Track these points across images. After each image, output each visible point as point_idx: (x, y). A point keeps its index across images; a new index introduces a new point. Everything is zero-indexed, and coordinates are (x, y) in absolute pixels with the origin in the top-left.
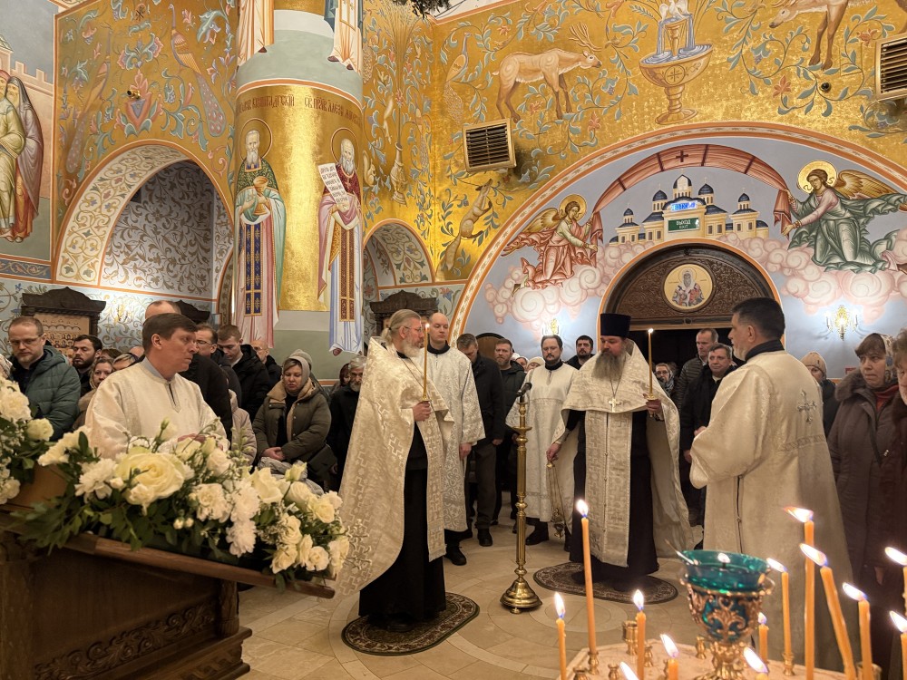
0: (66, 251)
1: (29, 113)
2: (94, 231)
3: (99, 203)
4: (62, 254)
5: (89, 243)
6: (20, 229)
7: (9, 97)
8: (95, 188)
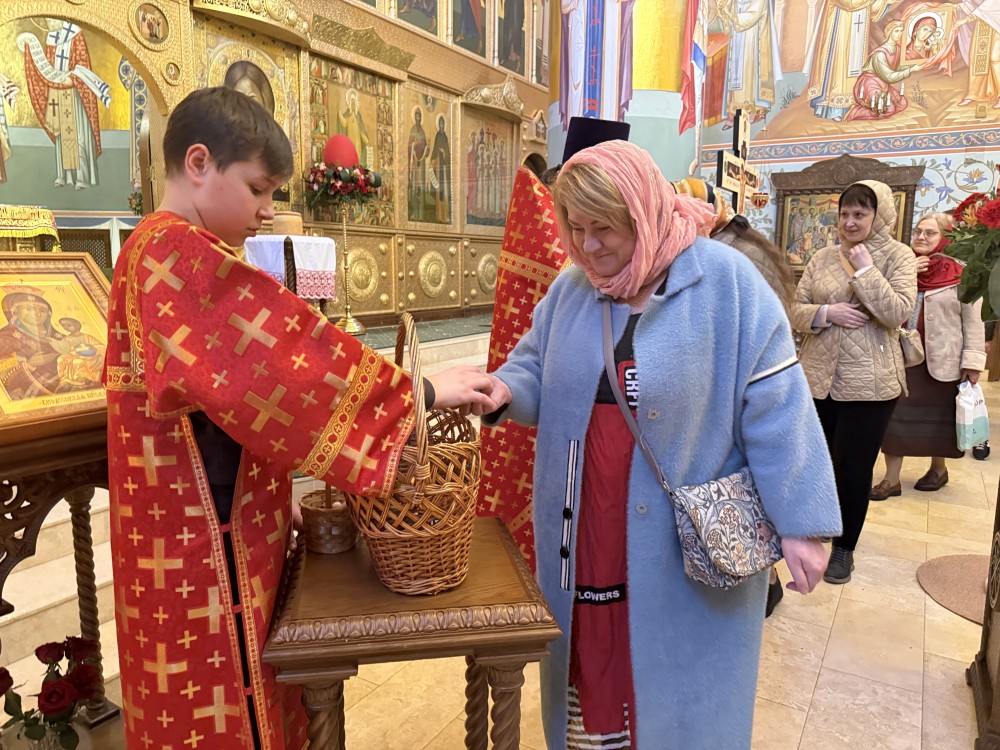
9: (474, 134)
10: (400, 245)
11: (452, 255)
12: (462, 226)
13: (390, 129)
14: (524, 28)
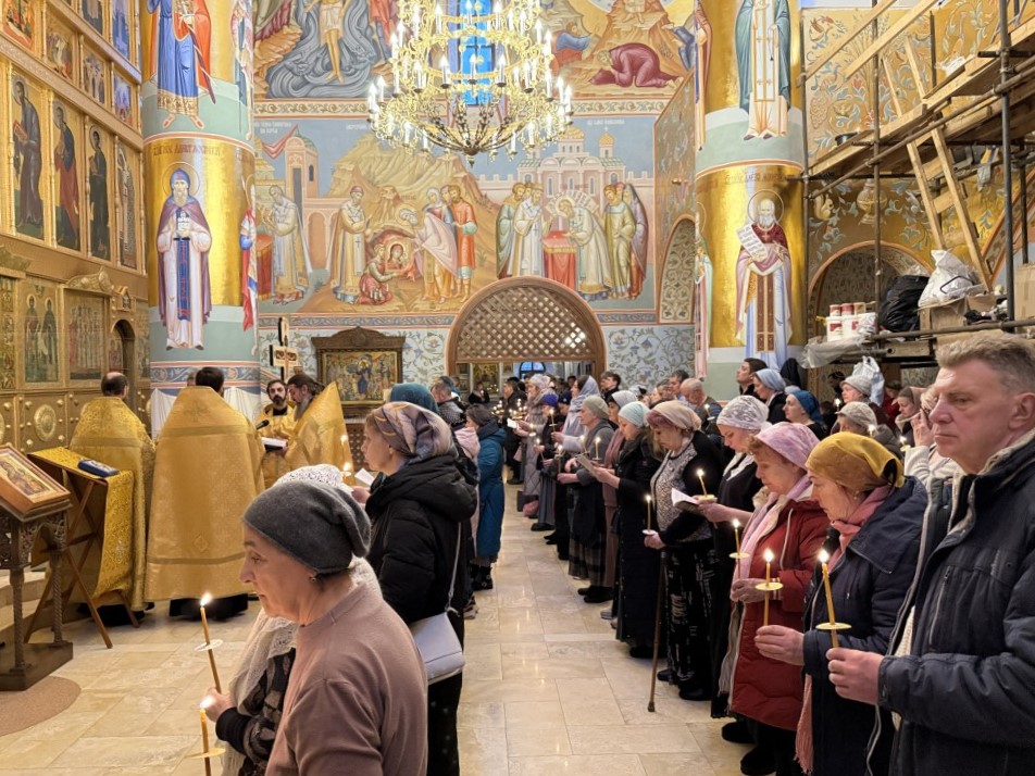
0: (664, 301)
1: (638, 206)
2: (682, 282)
3: (680, 262)
4: (662, 303)
5: (680, 292)
6: (634, 290)
7: (625, 199)
8: (673, 253)
9: (74, 310)
10: (21, 402)
11: (60, 406)
12: (67, 382)
13: (11, 315)
14: (110, 224)
